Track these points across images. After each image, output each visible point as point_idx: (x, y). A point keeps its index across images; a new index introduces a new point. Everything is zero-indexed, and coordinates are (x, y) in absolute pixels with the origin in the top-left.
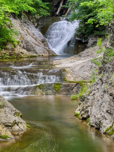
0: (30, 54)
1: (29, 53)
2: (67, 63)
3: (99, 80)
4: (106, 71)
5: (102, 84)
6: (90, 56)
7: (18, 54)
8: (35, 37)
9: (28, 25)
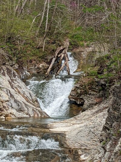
0: (20, 115)
1: (19, 113)
2: (62, 127)
3: (101, 148)
4: (109, 138)
5: (105, 153)
6: (88, 120)
7: (7, 114)
8: (26, 96)
9: (18, 82)
